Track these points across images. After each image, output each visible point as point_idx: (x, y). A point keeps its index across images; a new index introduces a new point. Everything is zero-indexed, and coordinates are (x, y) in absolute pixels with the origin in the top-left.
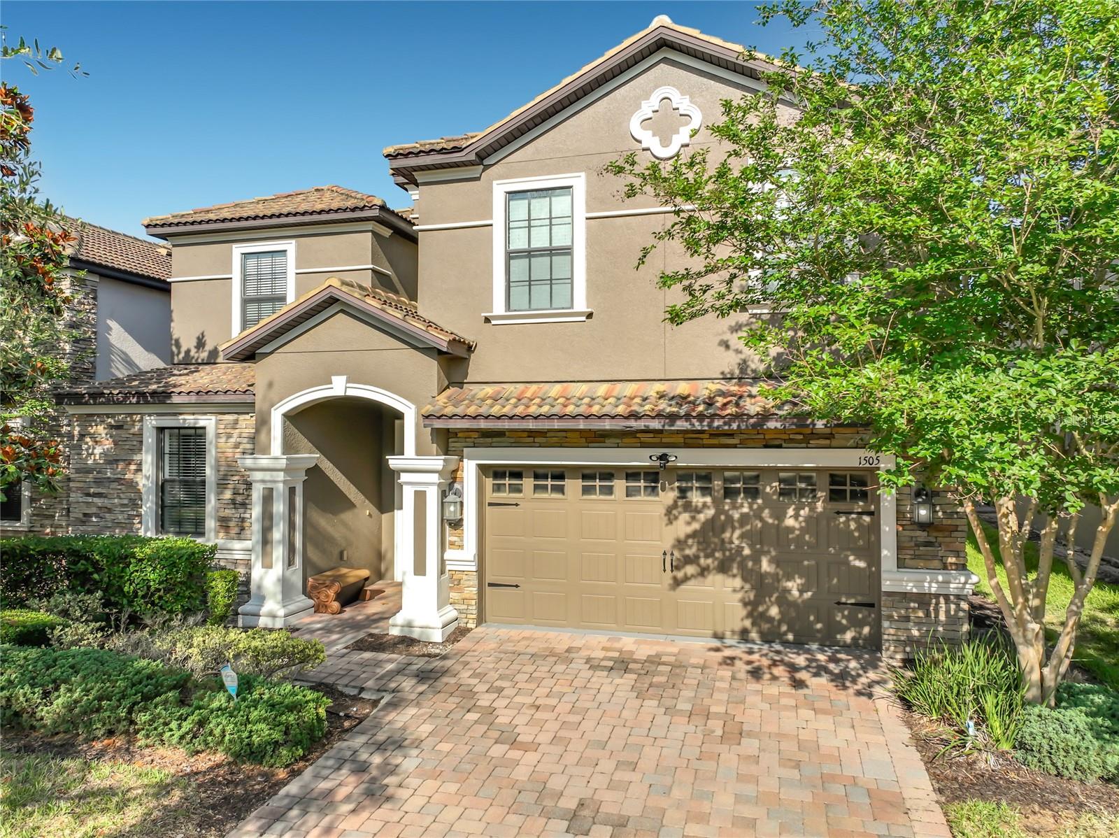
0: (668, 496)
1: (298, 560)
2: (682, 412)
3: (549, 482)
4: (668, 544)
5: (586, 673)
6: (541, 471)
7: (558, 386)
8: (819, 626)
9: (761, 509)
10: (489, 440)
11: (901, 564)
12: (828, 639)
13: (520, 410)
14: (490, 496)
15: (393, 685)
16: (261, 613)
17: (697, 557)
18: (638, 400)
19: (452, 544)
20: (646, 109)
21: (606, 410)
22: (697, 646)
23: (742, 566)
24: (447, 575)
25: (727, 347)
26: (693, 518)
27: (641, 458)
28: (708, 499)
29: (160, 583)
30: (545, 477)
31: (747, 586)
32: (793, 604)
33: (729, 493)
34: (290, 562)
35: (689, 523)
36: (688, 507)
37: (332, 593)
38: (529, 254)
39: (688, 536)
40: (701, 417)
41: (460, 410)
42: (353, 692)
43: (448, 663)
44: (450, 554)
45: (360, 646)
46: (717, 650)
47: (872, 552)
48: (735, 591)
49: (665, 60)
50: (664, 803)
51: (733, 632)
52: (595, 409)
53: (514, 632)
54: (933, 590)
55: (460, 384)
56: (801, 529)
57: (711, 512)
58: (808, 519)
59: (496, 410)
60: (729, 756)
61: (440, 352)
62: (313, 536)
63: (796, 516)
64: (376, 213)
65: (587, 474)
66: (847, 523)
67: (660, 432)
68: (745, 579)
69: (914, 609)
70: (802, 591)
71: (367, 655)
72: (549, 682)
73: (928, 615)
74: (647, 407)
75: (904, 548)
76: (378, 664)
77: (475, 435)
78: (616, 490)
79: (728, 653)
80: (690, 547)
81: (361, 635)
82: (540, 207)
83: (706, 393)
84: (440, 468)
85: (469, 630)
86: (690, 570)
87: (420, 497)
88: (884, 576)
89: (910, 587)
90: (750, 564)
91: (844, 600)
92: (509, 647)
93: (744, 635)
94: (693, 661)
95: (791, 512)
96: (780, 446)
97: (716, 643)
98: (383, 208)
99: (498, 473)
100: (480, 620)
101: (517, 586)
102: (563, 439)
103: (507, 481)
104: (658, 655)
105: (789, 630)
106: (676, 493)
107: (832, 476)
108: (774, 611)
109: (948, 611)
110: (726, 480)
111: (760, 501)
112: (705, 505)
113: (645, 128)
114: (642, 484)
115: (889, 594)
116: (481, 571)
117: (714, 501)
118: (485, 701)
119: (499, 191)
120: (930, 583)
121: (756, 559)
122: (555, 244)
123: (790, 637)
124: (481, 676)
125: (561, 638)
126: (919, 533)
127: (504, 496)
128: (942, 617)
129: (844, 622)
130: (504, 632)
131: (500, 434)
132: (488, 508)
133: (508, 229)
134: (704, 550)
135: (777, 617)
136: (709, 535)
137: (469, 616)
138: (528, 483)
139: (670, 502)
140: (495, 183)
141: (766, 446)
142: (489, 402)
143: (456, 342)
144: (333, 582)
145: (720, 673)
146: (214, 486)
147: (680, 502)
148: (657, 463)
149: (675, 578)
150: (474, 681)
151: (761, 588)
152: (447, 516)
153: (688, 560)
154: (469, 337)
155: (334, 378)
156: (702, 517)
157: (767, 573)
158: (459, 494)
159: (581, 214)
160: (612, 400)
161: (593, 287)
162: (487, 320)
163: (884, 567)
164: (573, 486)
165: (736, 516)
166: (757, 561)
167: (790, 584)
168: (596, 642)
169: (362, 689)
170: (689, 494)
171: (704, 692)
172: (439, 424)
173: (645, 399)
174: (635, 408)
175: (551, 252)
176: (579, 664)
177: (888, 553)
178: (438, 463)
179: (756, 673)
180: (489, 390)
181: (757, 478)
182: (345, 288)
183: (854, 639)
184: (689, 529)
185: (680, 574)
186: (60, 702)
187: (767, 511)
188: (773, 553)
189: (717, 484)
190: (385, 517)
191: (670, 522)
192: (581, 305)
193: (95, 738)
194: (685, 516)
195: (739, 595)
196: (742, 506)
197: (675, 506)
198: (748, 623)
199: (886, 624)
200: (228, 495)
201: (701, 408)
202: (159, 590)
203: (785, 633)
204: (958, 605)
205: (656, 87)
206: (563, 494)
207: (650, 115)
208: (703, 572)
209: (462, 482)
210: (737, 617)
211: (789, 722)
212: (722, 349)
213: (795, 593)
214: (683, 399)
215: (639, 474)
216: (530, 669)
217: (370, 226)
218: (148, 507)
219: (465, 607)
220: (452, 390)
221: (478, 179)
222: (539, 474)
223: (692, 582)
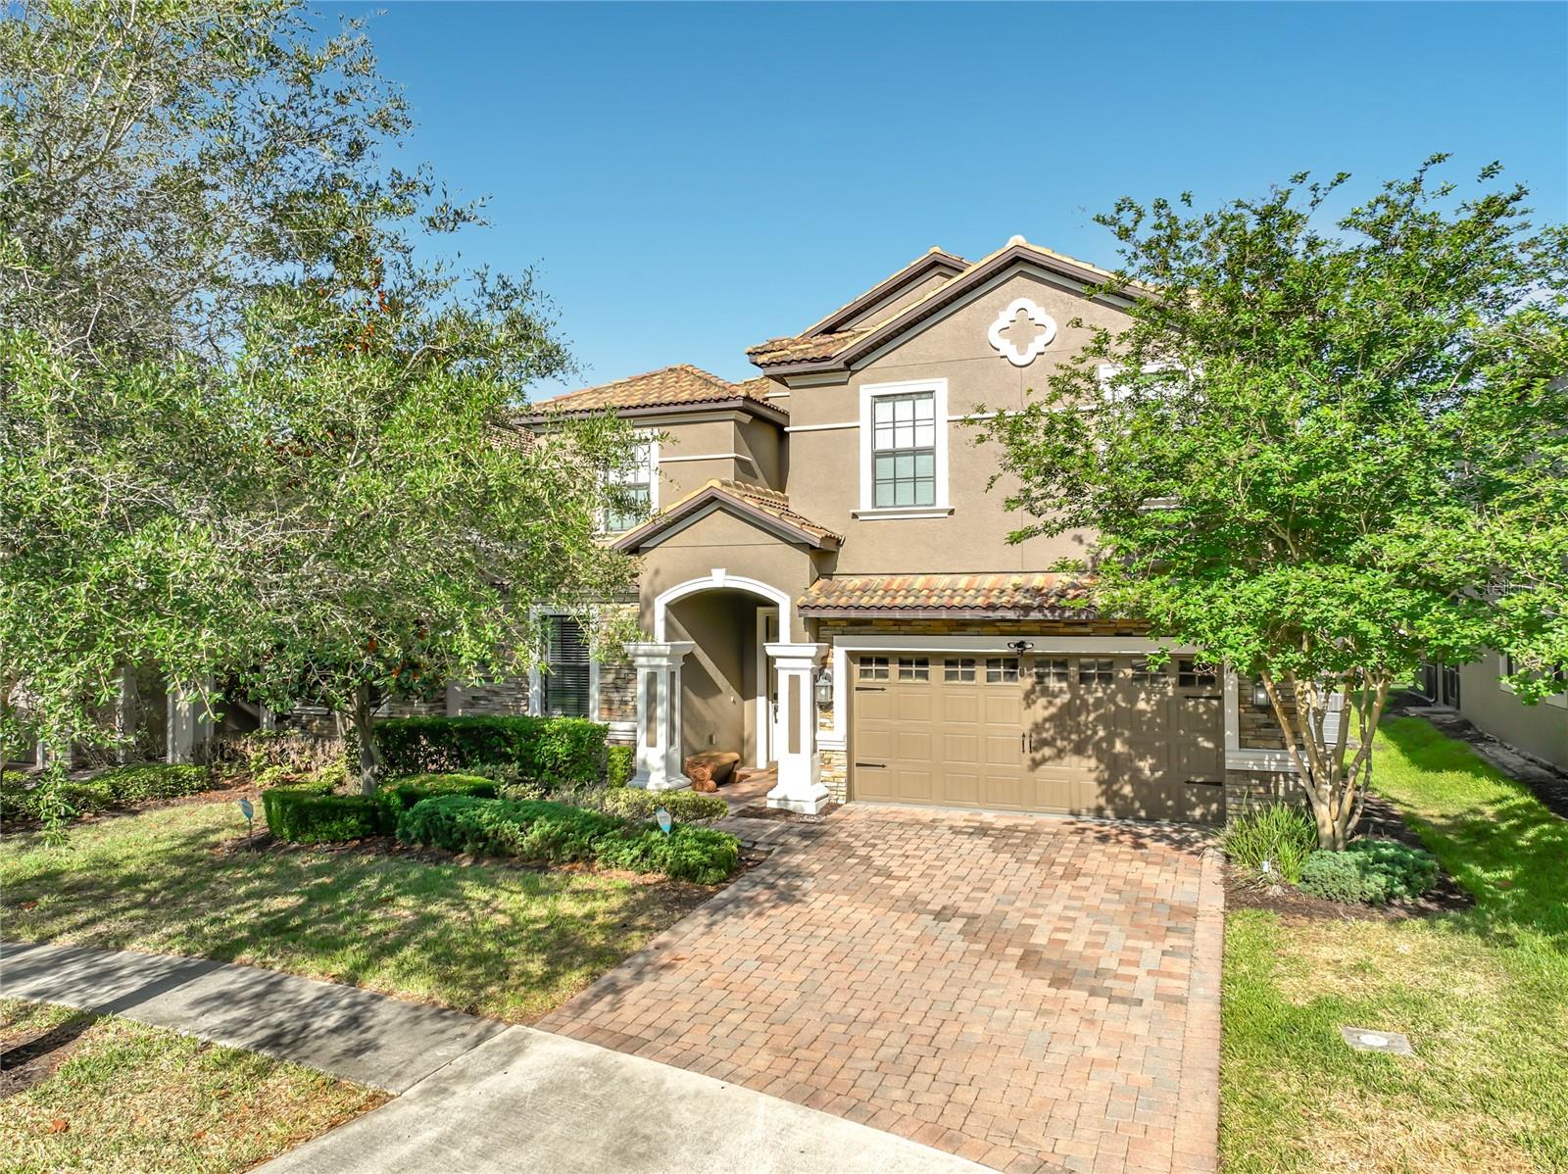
0: (1027, 682)
1: (677, 739)
2: (1036, 604)
3: (914, 668)
4: (1027, 727)
5: (948, 836)
6: (906, 658)
7: (922, 579)
8: (1170, 803)
9: (1114, 693)
10: (857, 628)
11: (1243, 744)
12: (1179, 816)
13: (887, 601)
14: (858, 681)
15: (781, 840)
16: (648, 786)
17: (1054, 739)
18: (995, 592)
19: (823, 725)
20: (1005, 318)
21: (966, 601)
22: (1053, 821)
23: (1097, 746)
24: (818, 755)
25: (1081, 541)
26: (1050, 703)
27: (1001, 646)
28: (1064, 685)
29: (567, 756)
30: (910, 663)
31: (1102, 767)
32: (1146, 783)
33: (1084, 678)
34: (672, 742)
35: (1046, 708)
36: (1045, 692)
37: (708, 772)
38: (894, 453)
39: (1046, 720)
40: (1052, 608)
41: (831, 601)
42: (749, 845)
43: (826, 828)
44: (821, 734)
45: (743, 814)
46: (1072, 823)
47: (1217, 734)
48: (1090, 770)
49: (1021, 273)
50: (1008, 908)
51: (1089, 810)
52: (956, 601)
53: (882, 808)
54: (1273, 769)
55: (830, 576)
56: (1153, 712)
57: (1066, 697)
58: (1158, 703)
59: (864, 601)
60: (1065, 887)
61: (812, 547)
62: (691, 717)
63: (1148, 701)
64: (739, 403)
65: (950, 661)
66: (1196, 707)
67: (1018, 621)
68: (1099, 760)
69: (1255, 786)
70: (1153, 770)
71: (753, 820)
72: (915, 842)
73: (1268, 791)
74: (1004, 599)
75: (1247, 729)
76: (765, 826)
77: (844, 623)
78: (978, 675)
79: (1080, 825)
80: (1047, 730)
81: (742, 807)
82: (904, 409)
83: (1059, 585)
84: (813, 654)
85: (840, 805)
86: (1047, 751)
87: (794, 681)
88: (1227, 755)
89: (1251, 766)
90: (1104, 745)
91: (1193, 778)
92: (879, 817)
93: (1099, 812)
94: (1047, 830)
95: (1143, 695)
96: (1130, 635)
97: (1072, 819)
98: (747, 398)
99: (865, 659)
100: (850, 798)
101: (883, 766)
102: (928, 628)
103: (874, 667)
104: (1016, 826)
105: (1142, 807)
106: (1034, 679)
107: (1181, 662)
108: (1127, 790)
109: (1286, 788)
110: (1081, 666)
111: (1113, 686)
112: (1061, 690)
113: (1003, 337)
114: (1002, 670)
115: (1233, 772)
116: (849, 752)
117: (1069, 686)
118: (862, 852)
119: (866, 393)
120: (1270, 761)
121: (1110, 739)
122: (918, 445)
123: (1143, 814)
124: (857, 837)
125: (927, 813)
126: (1259, 716)
127: (870, 681)
128: (1281, 792)
129: (1193, 799)
130: (872, 807)
131: (867, 622)
132: (856, 693)
133: (874, 430)
134: (1060, 733)
135: (1131, 795)
136: (1065, 718)
137: (839, 793)
138: (894, 669)
139: (1029, 687)
140: (862, 387)
141: (1117, 635)
142: (858, 593)
143: (828, 538)
144: (709, 762)
145: (1071, 838)
146: (597, 671)
147: (1038, 688)
148: (1015, 650)
149: (1033, 760)
150: (850, 840)
151: (1115, 767)
152: (818, 699)
153: (1044, 743)
154: (838, 532)
155: (714, 571)
156: (1058, 701)
157: (1120, 754)
158: (829, 678)
159: (943, 415)
160: (972, 592)
161: (955, 485)
162: (855, 516)
163: (1228, 746)
164: (936, 671)
165: (1091, 701)
166: (1112, 744)
167: (1142, 764)
168: (959, 816)
169: (755, 843)
170: (1046, 680)
171: (1052, 850)
172: (812, 614)
173: (1002, 592)
174: (993, 600)
175: (915, 452)
176: (942, 830)
177: (1231, 734)
178: (811, 650)
179: (1104, 839)
180: (857, 582)
181: (1110, 665)
182: (725, 489)
183: (1203, 816)
184: (1047, 713)
185: (1038, 756)
186: (535, 834)
187: (1120, 696)
188: (1127, 733)
189: (1073, 670)
190: (747, 704)
191: (1029, 706)
192: (943, 502)
193: (564, 862)
194: (1042, 701)
195: (1094, 775)
196: (1096, 691)
197: (1033, 691)
198: (1102, 801)
199: (1230, 800)
200: (610, 678)
201: (1053, 600)
203: (1138, 811)
204: (1296, 782)
205: (1013, 298)
206: (927, 679)
207: (1009, 324)
208: (1060, 753)
209: (832, 667)
210: (1093, 796)
211: (1121, 868)
212: (1076, 543)
213: (1147, 772)
214: (1038, 591)
215: (998, 661)
216: (899, 832)
217: (733, 415)
218: (535, 689)
219: (836, 784)
220: (822, 582)
221: (846, 383)
222: (904, 660)
223: (1050, 763)
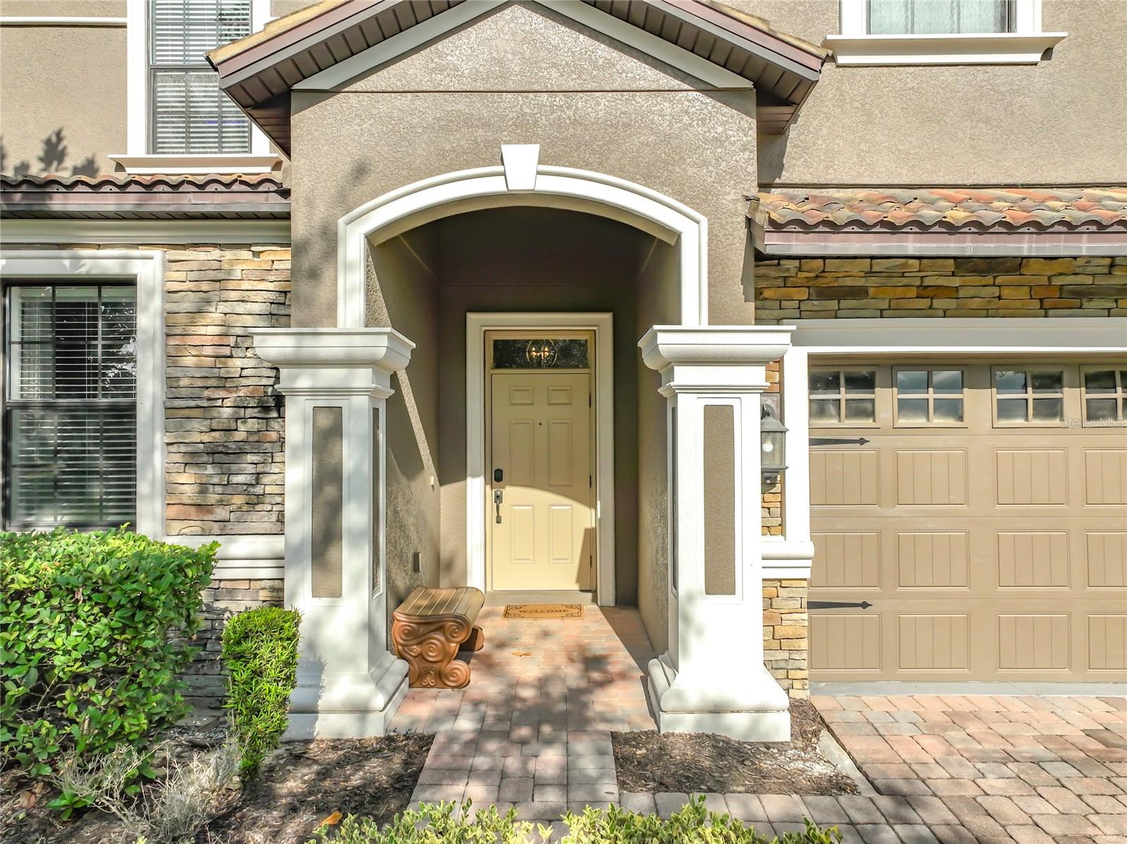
10: (833, 304)
16: (321, 704)
29: (86, 659)
78: (1068, 407)
101: (865, 605)
103: (842, 393)
114: (1119, 393)
127: (833, 424)
137: (792, 674)
138: (885, 398)
164: (981, 400)
190: (447, 491)
202: (80, 678)
206: (961, 418)
209: (778, 392)
215: (1111, 375)
219: (785, 655)
